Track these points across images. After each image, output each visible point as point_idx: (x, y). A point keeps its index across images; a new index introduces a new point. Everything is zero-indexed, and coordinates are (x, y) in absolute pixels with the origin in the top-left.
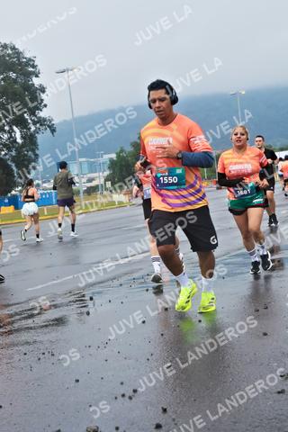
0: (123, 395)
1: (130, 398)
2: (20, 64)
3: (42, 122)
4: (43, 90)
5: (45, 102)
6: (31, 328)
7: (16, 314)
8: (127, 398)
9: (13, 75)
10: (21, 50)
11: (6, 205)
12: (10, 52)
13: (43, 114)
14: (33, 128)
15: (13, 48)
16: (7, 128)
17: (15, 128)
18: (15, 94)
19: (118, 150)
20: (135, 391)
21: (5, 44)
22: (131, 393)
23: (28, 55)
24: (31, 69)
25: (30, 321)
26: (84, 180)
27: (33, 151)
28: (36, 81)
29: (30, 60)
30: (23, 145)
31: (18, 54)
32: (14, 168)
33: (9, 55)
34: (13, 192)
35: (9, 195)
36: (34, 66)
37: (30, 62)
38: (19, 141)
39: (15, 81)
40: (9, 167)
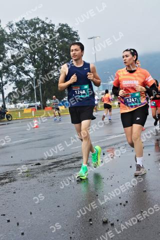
0: (121, 204)
1: (124, 205)
2: (70, 34)
6: (74, 168)
7: (66, 160)
9: (66, 40)
10: (71, 27)
11: (61, 105)
12: (65, 28)
15: (67, 26)
18: (67, 49)
20: (127, 202)
21: (63, 24)
22: (125, 203)
23: (74, 30)
24: (75, 37)
25: (73, 164)
26: (100, 94)
29: (75, 32)
31: (69, 29)
33: (64, 30)
34: (64, 99)
35: (62, 100)
36: (77, 36)
37: (75, 34)
39: (67, 43)
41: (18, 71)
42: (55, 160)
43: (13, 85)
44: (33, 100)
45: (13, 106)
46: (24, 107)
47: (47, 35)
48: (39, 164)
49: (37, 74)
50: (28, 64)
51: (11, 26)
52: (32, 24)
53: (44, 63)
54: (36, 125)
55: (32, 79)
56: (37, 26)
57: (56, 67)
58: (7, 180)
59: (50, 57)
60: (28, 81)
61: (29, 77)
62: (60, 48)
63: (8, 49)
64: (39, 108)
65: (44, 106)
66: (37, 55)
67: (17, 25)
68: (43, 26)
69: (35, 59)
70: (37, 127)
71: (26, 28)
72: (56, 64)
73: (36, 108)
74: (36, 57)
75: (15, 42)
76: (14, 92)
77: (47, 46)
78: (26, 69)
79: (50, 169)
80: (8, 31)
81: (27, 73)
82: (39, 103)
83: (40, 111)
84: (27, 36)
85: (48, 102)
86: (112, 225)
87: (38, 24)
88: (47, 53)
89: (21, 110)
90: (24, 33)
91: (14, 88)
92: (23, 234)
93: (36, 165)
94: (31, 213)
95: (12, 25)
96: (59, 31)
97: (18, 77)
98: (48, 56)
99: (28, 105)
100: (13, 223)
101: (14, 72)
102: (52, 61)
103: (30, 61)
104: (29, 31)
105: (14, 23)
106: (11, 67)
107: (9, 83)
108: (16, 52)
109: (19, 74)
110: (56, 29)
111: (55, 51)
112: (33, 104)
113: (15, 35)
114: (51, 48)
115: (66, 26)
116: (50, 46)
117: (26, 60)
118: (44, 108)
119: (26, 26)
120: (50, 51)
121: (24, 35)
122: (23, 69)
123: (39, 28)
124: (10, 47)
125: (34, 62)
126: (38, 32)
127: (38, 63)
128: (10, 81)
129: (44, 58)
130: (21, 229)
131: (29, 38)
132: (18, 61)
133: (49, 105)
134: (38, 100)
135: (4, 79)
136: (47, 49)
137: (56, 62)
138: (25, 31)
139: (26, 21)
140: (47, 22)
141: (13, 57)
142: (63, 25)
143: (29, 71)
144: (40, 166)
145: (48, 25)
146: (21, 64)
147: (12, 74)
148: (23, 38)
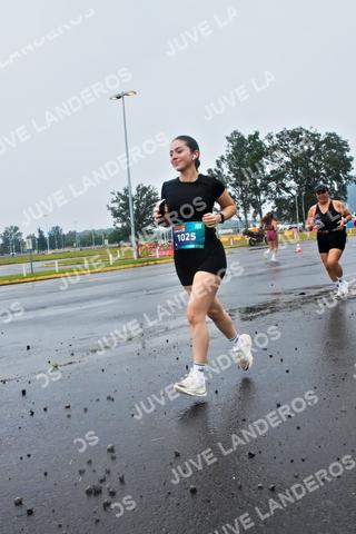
2: (339, 144)
3: (350, 178)
4: (351, 159)
5: (353, 166)
9: (334, 151)
10: (339, 136)
12: (333, 137)
13: (350, 174)
14: (345, 182)
15: (336, 135)
16: (329, 182)
17: (334, 181)
18: (335, 162)
23: (343, 139)
24: (345, 147)
27: (344, 194)
28: (348, 154)
30: (338, 192)
31: (338, 138)
33: (332, 139)
36: (347, 145)
37: (345, 143)
38: (336, 189)
39: (335, 154)
41: (278, 189)
42: (322, 290)
43: (273, 204)
44: (294, 221)
46: (285, 229)
47: (311, 146)
48: (303, 294)
49: (299, 191)
50: (290, 180)
51: (270, 138)
52: (294, 135)
53: (308, 178)
54: (298, 249)
55: (294, 196)
56: (301, 137)
58: (268, 311)
60: (289, 200)
61: (290, 195)
62: (327, 161)
63: (268, 164)
66: (301, 169)
67: (277, 136)
68: (307, 137)
70: (300, 251)
71: (288, 140)
72: (322, 179)
74: (299, 171)
75: (275, 156)
77: (312, 159)
78: (287, 186)
79: (316, 299)
80: (267, 144)
81: (288, 190)
84: (289, 149)
87: (301, 133)
88: (312, 167)
89: (281, 232)
90: (286, 145)
91: (273, 207)
92: (287, 371)
94: (296, 349)
95: (272, 137)
96: (326, 141)
97: (278, 195)
98: (313, 171)
99: (288, 226)
100: (276, 358)
101: (274, 190)
102: (318, 175)
103: (292, 176)
104: (291, 143)
105: (274, 134)
106: (270, 184)
107: (268, 201)
108: (276, 167)
109: (280, 192)
110: (322, 139)
111: (321, 164)
112: (294, 225)
113: (275, 148)
114: (317, 161)
115: (334, 135)
116: (315, 159)
117: (288, 176)
119: (288, 137)
120: (314, 164)
121: (286, 147)
122: (283, 185)
123: (303, 139)
124: (269, 162)
125: (296, 176)
126: (301, 143)
127: (301, 178)
128: (269, 199)
129: (308, 172)
130: (286, 365)
131: (291, 151)
132: (277, 176)
135: (262, 197)
136: (311, 162)
137: (322, 176)
138: (287, 143)
139: (288, 132)
140: (312, 131)
141: (272, 172)
142: (331, 134)
143: (290, 188)
144: (305, 296)
145: (313, 135)
146: (282, 180)
147: (271, 191)
148: (284, 151)
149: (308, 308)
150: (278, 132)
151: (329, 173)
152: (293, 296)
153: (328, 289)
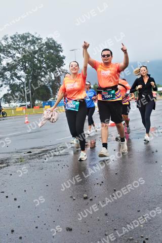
0: (98, 184)
1: (101, 185)
2: (55, 46)
3: (63, 71)
4: (64, 58)
5: (65, 63)
7: (52, 149)
8: (99, 185)
9: (52, 51)
10: (56, 41)
11: (47, 105)
12: (51, 41)
13: (62, 67)
14: (59, 74)
15: (53, 40)
16: (48, 73)
17: (52, 73)
18: (52, 59)
19: (94, 84)
20: (102, 182)
21: (49, 38)
22: (101, 183)
23: (58, 43)
24: (59, 49)
27: (59, 83)
28: (61, 54)
29: (59, 45)
30: (55, 80)
31: (54, 42)
32: (51, 90)
33: (51, 43)
34: (50, 100)
35: (48, 101)
36: (61, 48)
37: (59, 46)
38: (53, 78)
39: (53, 54)
40: (48, 89)
41: (11, 76)
42: (43, 149)
43: (8, 87)
44: (24, 100)
45: (7, 105)
46: (17, 106)
47: (36, 47)
48: (30, 152)
49: (27, 79)
50: (20, 71)
52: (24, 38)
53: (33, 70)
54: (27, 120)
55: (23, 83)
56: (28, 39)
57: (43, 73)
58: (4, 165)
59: (39, 65)
60: (20, 85)
61: (21, 81)
62: (47, 58)
63: (4, 58)
64: (29, 107)
65: (33, 106)
66: (28, 63)
67: (12, 38)
68: (33, 40)
69: (26, 67)
70: (27, 122)
71: (19, 41)
72: (43, 71)
73: (27, 107)
74: (27, 65)
75: (9, 52)
76: (8, 94)
77: (36, 56)
78: (19, 75)
79: (39, 156)
80: (4, 43)
81: (19, 78)
82: (29, 103)
83: (30, 110)
84: (19, 48)
85: (37, 102)
86: (91, 200)
87: (29, 37)
88: (36, 62)
89: (14, 108)
90: (17, 45)
91: (8, 90)
92: (19, 207)
93: (28, 153)
94: (25, 191)
95: (7, 39)
96: (46, 44)
97: (11, 81)
98: (37, 64)
99: (19, 104)
100: (11, 198)
101: (9, 77)
102: (40, 68)
103: (22, 68)
104: (21, 43)
105: (9, 37)
106: (6, 73)
107: (4, 86)
108: (10, 60)
109: (13, 79)
110: (44, 42)
111: (43, 60)
112: (24, 104)
113: (9, 46)
114: (40, 58)
116: (38, 56)
117: (19, 67)
118: (33, 107)
119: (19, 39)
120: (38, 60)
121: (17, 46)
122: (16, 74)
123: (29, 41)
124: (5, 57)
125: (25, 69)
126: (29, 44)
127: (28, 69)
128: (5, 84)
129: (34, 66)
130: (18, 203)
131: (21, 49)
132: (11, 68)
133: (37, 105)
134: (28, 100)
136: (36, 58)
137: (43, 69)
138: (18, 43)
139: (19, 35)
140: (37, 36)
141: (8, 64)
143: (21, 76)
144: (31, 154)
145: (38, 39)
146: (14, 71)
147: (7, 78)
148: (16, 49)
149: (33, 162)
150: (12, 35)
151: (48, 67)
152: (23, 154)
153: (48, 148)
